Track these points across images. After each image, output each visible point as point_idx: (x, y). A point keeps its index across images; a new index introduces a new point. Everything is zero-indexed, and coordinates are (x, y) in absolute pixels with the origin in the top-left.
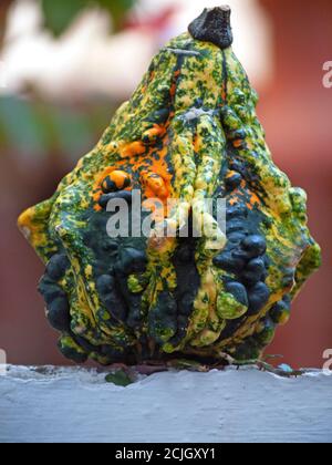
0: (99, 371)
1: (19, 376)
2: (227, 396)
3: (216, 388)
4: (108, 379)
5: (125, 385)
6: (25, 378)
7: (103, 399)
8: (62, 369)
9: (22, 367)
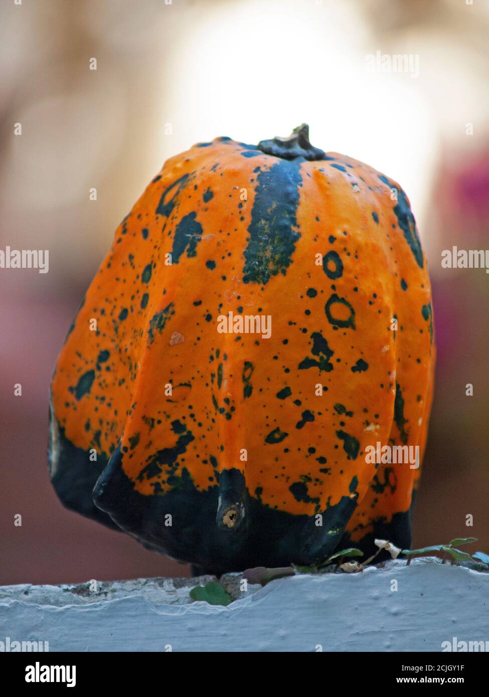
0: (178, 585)
1: (46, 601)
2: (394, 609)
3: (376, 598)
4: (195, 596)
5: (225, 604)
6: (57, 603)
7: (191, 630)
8: (116, 585)
9: (48, 587)
